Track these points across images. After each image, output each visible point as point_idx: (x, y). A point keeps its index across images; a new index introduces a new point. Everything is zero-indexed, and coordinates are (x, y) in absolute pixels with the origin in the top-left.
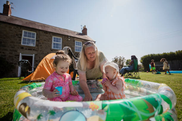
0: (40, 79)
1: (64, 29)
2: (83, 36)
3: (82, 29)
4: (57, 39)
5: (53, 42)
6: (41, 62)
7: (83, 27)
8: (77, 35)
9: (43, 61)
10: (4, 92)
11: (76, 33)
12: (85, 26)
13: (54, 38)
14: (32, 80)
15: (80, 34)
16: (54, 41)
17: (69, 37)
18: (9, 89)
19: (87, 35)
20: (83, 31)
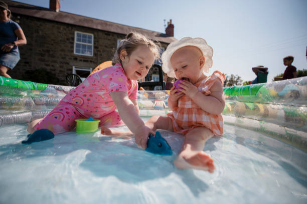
2: (167, 38)
3: (167, 26)
7: (168, 23)
8: (156, 36)
11: (155, 34)
12: (171, 20)
15: (162, 35)
19: (173, 36)
20: (167, 30)
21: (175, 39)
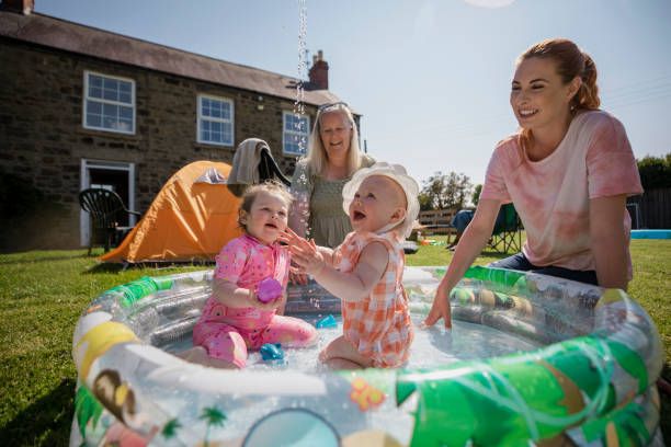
0: (160, 258)
1: (240, 66)
2: (313, 92)
3: (311, 65)
4: (216, 105)
5: (200, 117)
6: (162, 193)
7: (315, 57)
8: (288, 87)
9: (167, 191)
10: (37, 304)
11: (286, 83)
12: (320, 53)
13: (205, 103)
14: (132, 262)
16: (206, 112)
17: (261, 98)
18: (55, 293)
19: (326, 88)
20: (312, 73)
21: (331, 95)
